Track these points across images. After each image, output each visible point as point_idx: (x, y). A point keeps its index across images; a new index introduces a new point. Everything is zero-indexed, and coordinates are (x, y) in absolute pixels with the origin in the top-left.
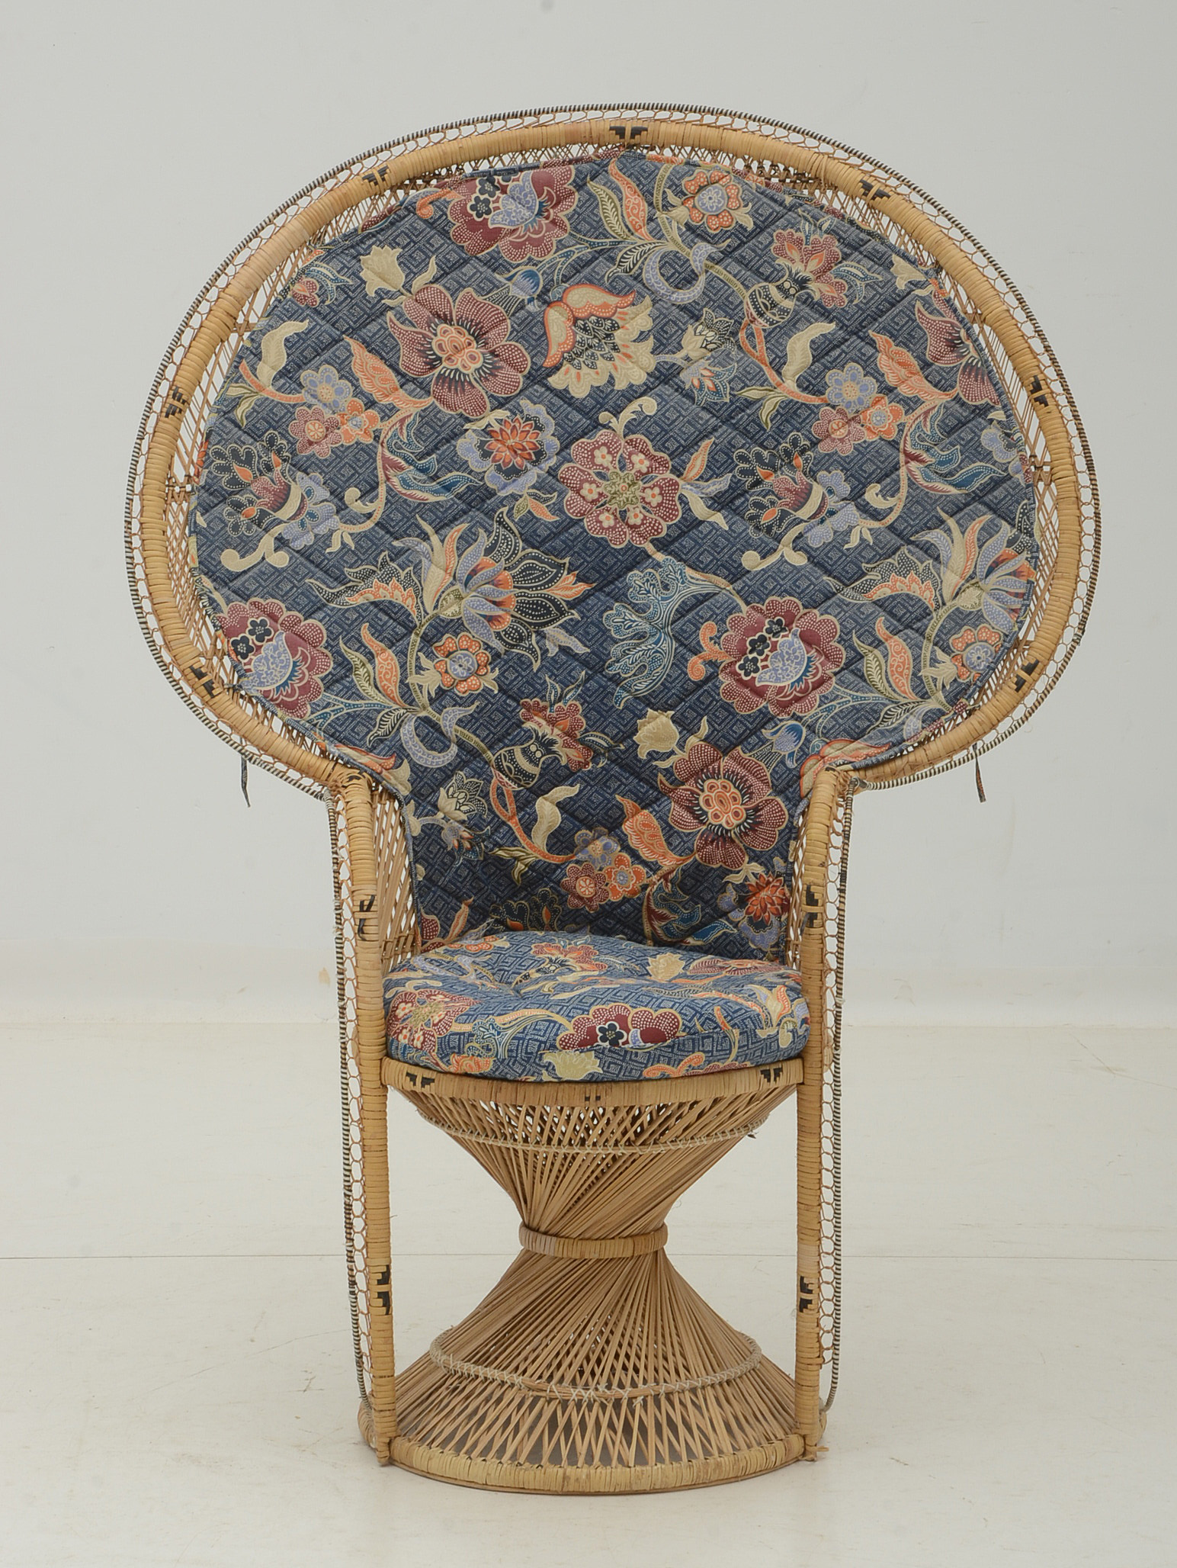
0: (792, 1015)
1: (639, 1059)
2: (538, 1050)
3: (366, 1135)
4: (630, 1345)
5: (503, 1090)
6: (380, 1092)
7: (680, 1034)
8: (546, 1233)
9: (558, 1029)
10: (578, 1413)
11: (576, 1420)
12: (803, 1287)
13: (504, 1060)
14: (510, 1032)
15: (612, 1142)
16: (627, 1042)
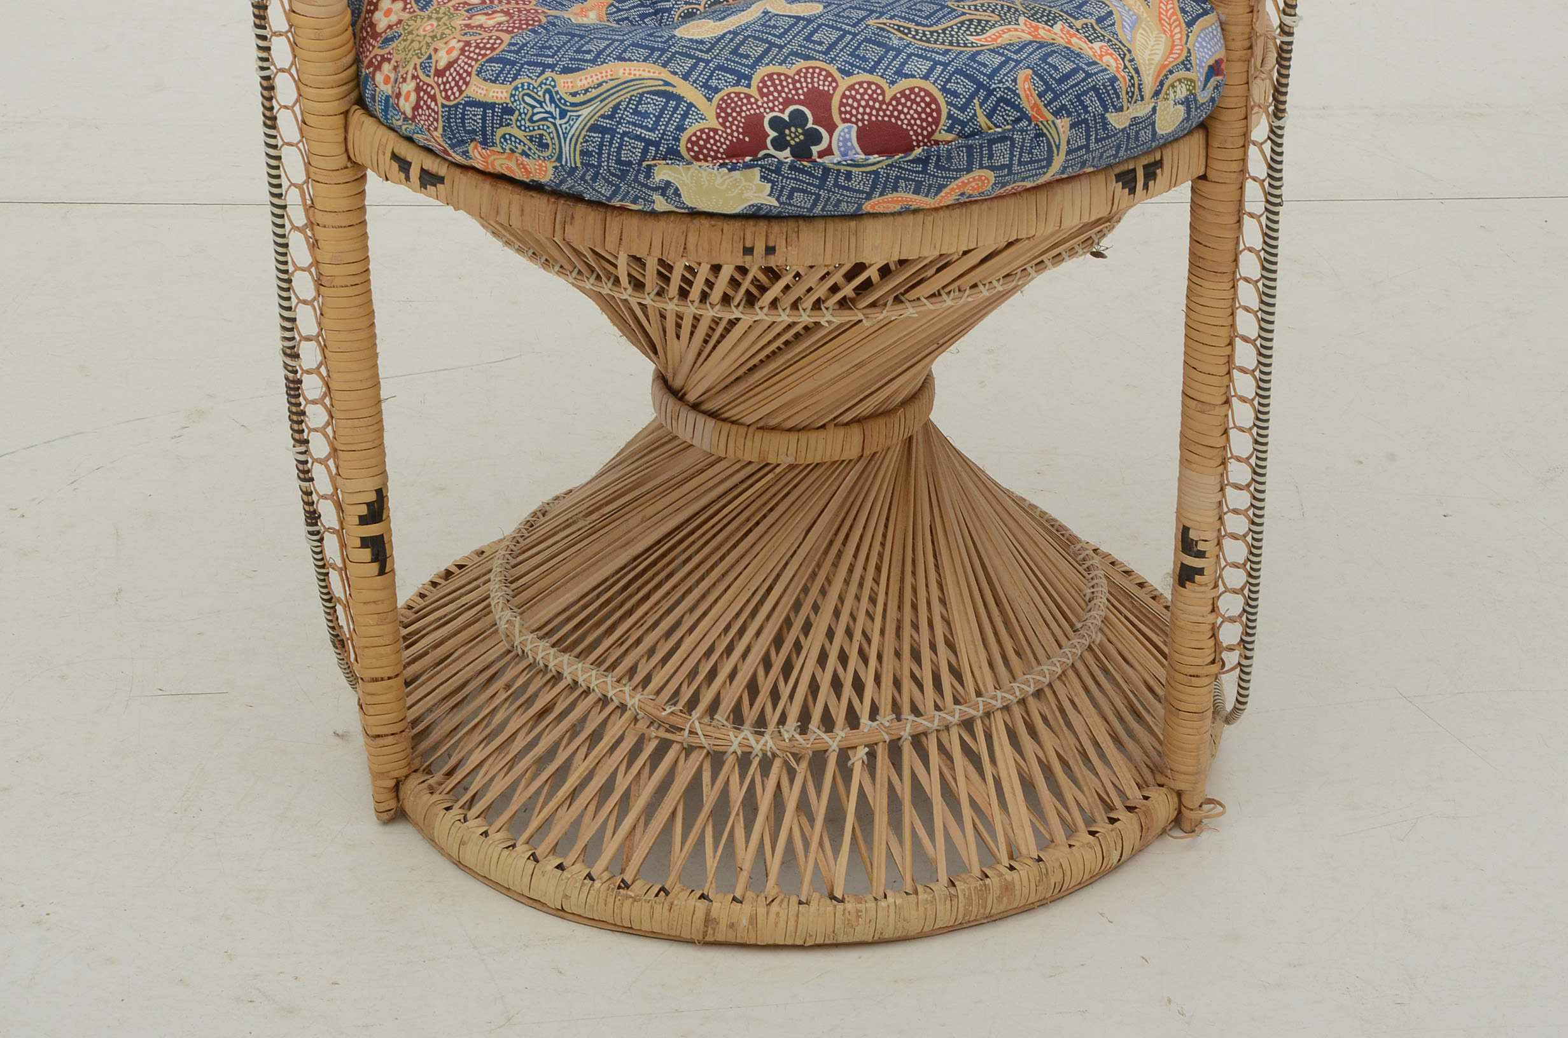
0: (1186, 64)
1: (853, 184)
2: (643, 159)
3: (323, 256)
4: (849, 633)
5: (578, 220)
6: (349, 175)
7: (942, 136)
8: (696, 407)
9: (685, 116)
10: (742, 776)
11: (737, 795)
12: (1187, 544)
13: (573, 170)
14: (585, 112)
15: (808, 303)
16: (828, 151)
